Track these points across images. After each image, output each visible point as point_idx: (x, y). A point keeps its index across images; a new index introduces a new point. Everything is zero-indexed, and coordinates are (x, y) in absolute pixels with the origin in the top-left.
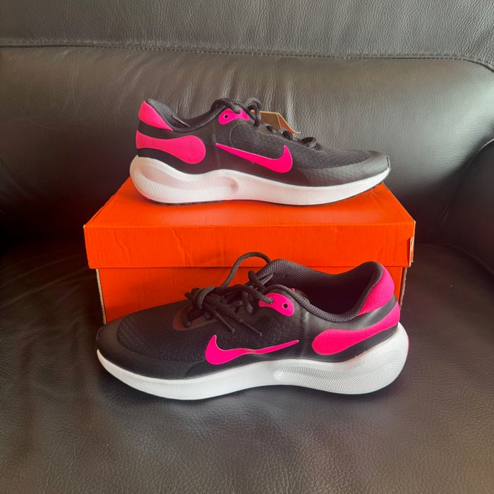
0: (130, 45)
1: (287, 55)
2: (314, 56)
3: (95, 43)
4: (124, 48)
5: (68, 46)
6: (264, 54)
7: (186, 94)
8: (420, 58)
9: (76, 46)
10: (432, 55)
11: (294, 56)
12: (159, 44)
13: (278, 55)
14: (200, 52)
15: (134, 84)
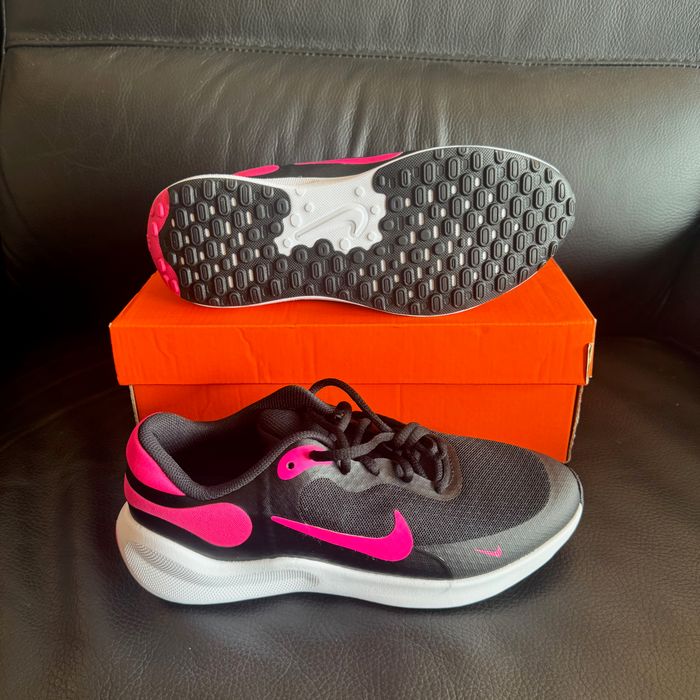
0: (206, 43)
1: (438, 60)
2: (478, 61)
3: (155, 40)
4: (198, 48)
5: (116, 46)
6: (404, 58)
7: (290, 118)
8: (635, 65)
9: (128, 46)
10: (652, 60)
11: (448, 62)
12: (249, 42)
13: (425, 59)
14: (311, 54)
15: (214, 103)
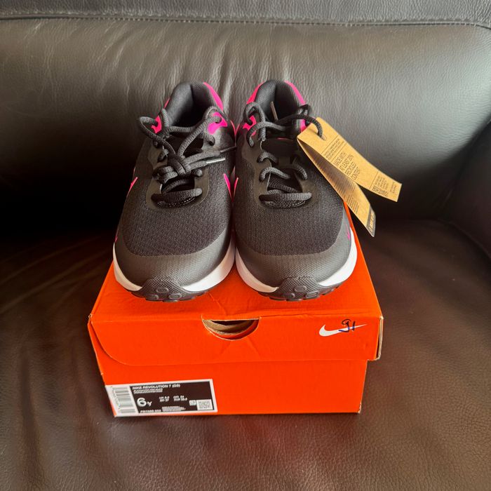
0: (108, 15)
1: (283, 23)
2: (313, 24)
3: (69, 13)
4: (102, 19)
5: (40, 18)
6: (258, 22)
7: (173, 73)
8: (429, 24)
9: (49, 18)
10: (442, 20)
11: (290, 25)
12: (140, 14)
13: (273, 23)
14: (187, 21)
15: (115, 63)
